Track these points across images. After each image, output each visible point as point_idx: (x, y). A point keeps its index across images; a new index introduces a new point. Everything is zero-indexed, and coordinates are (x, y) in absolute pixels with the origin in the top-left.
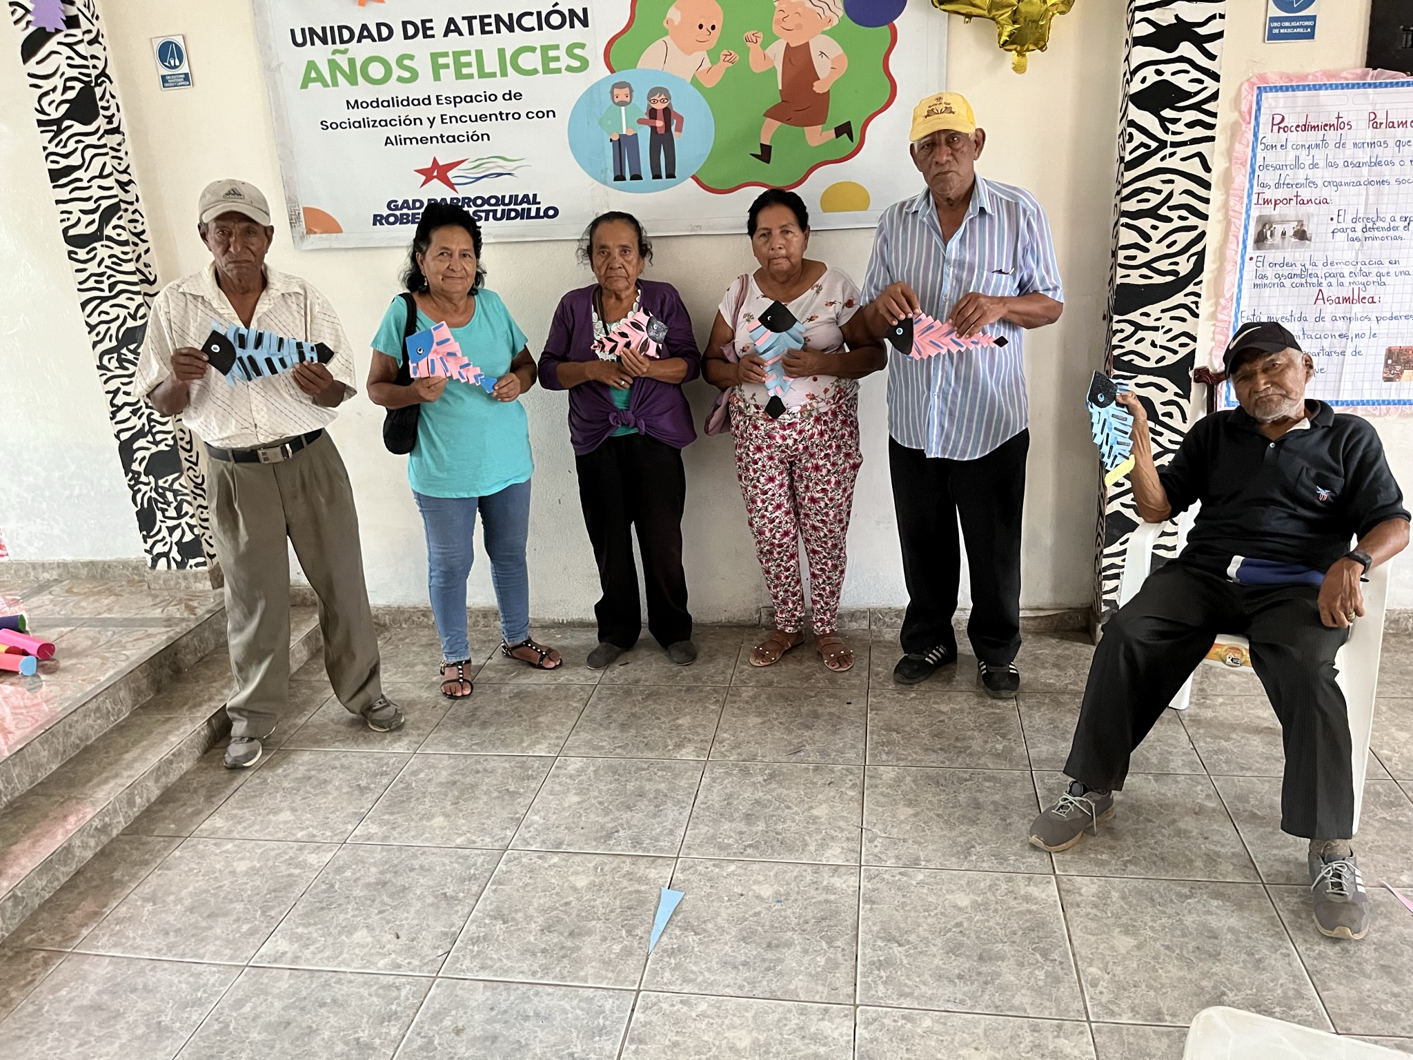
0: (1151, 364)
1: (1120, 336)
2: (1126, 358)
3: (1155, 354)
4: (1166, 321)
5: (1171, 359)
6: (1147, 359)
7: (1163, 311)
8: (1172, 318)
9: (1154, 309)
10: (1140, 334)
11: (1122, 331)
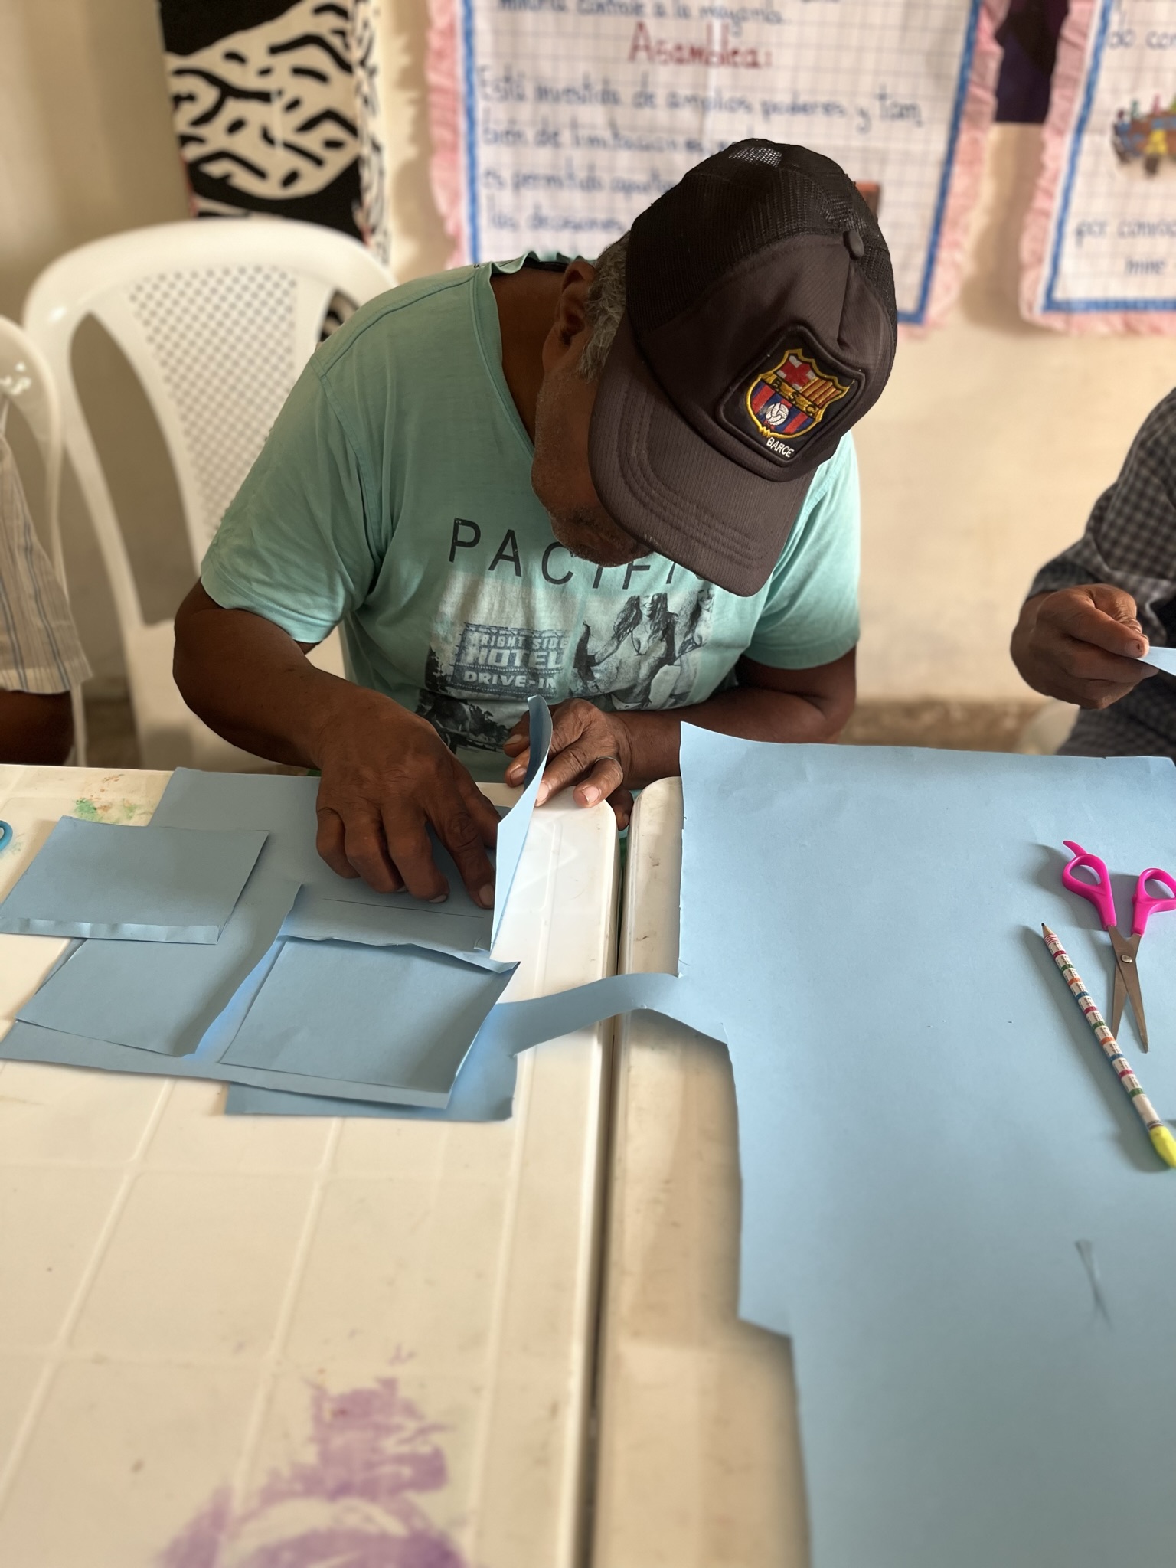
0: (269, 189)
1: (190, 111)
2: (216, 169)
3: (279, 162)
4: (282, 80)
5: (313, 181)
6: (261, 174)
7: (275, 50)
8: (298, 71)
9: (253, 42)
10: (234, 109)
11: (191, 98)
